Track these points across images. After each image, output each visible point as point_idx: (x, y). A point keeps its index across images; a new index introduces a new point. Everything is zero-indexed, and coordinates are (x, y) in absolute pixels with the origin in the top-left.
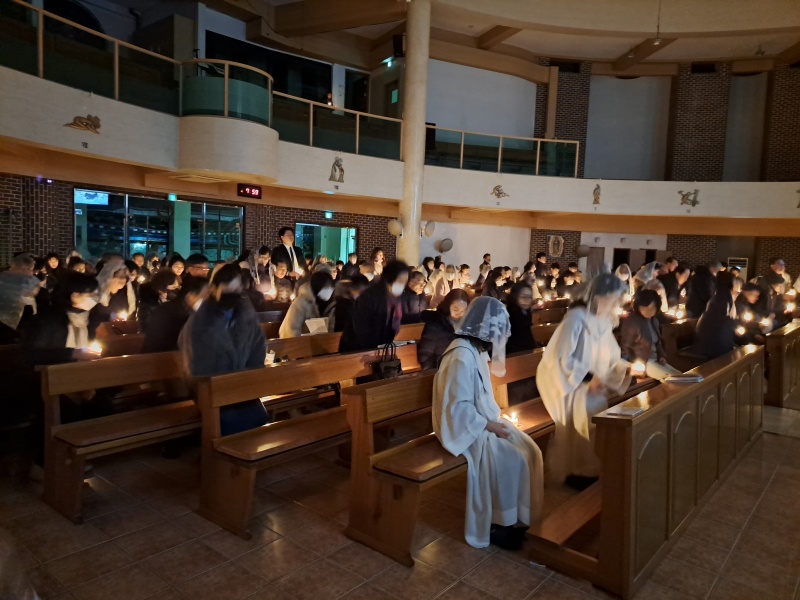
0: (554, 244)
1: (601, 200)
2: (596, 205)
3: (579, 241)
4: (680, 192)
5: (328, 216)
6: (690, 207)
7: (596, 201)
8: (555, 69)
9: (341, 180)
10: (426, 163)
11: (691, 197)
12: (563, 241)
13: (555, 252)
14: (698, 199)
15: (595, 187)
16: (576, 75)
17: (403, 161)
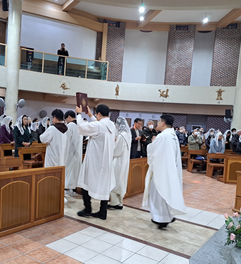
1: (119, 93)
2: (118, 96)
4: (159, 90)
6: (164, 98)
7: (117, 94)
8: (106, 25)
11: (165, 93)
14: (168, 94)
15: (117, 86)
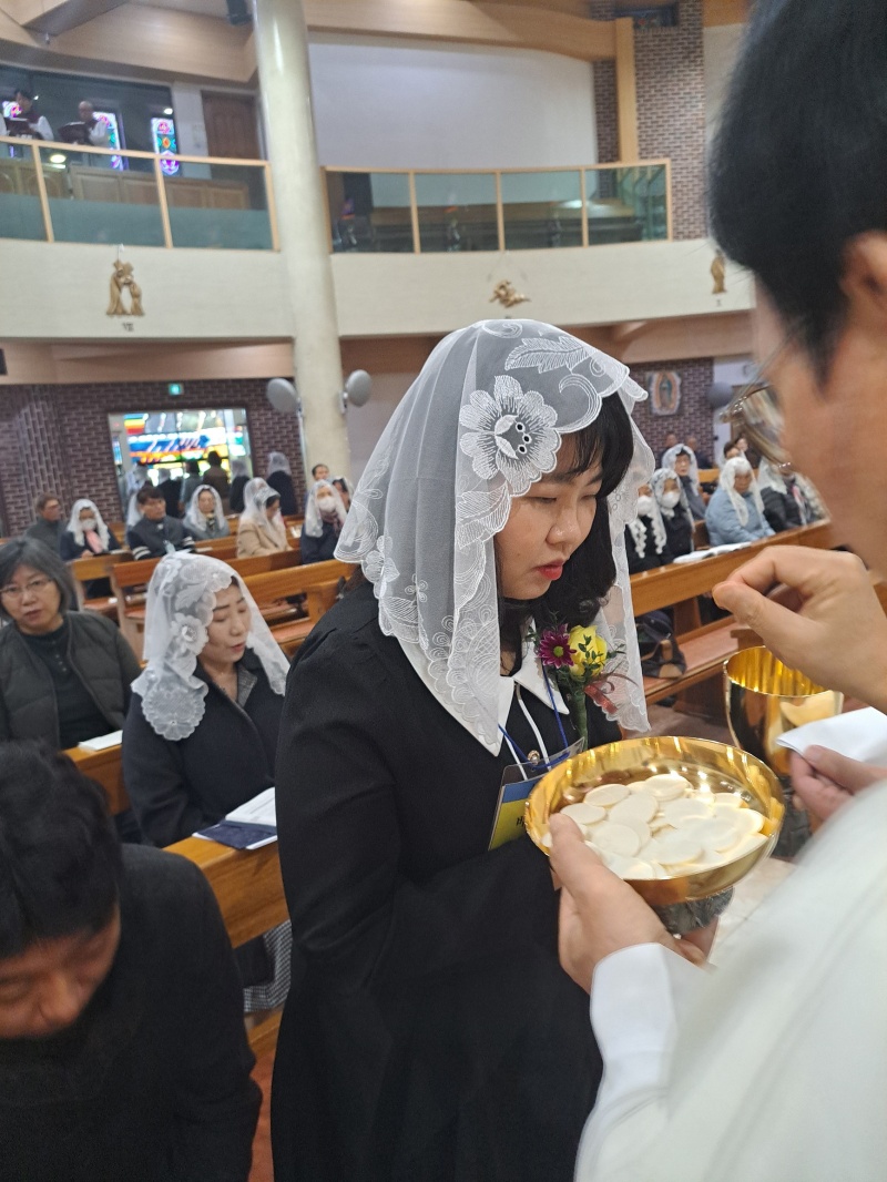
0: (662, 389)
1: (727, 284)
2: (721, 296)
3: (711, 376)
5: (175, 390)
7: (720, 289)
8: (625, 25)
9: (137, 311)
10: (336, 249)
12: (678, 381)
13: (664, 405)
16: (673, 31)
17: (279, 251)
